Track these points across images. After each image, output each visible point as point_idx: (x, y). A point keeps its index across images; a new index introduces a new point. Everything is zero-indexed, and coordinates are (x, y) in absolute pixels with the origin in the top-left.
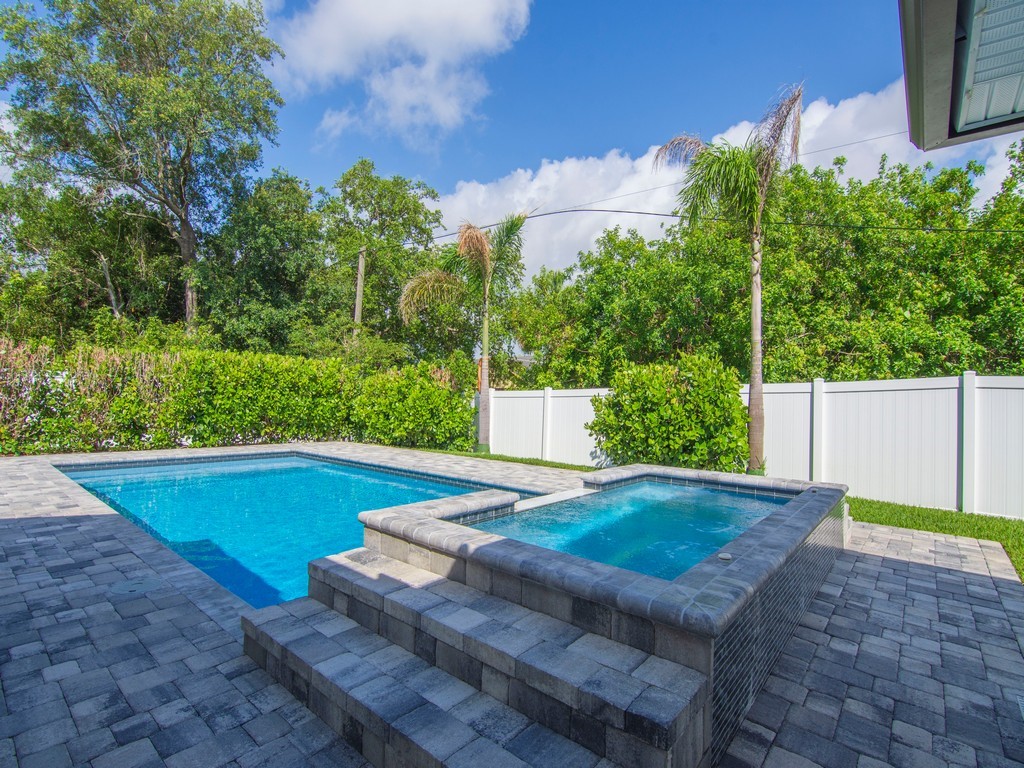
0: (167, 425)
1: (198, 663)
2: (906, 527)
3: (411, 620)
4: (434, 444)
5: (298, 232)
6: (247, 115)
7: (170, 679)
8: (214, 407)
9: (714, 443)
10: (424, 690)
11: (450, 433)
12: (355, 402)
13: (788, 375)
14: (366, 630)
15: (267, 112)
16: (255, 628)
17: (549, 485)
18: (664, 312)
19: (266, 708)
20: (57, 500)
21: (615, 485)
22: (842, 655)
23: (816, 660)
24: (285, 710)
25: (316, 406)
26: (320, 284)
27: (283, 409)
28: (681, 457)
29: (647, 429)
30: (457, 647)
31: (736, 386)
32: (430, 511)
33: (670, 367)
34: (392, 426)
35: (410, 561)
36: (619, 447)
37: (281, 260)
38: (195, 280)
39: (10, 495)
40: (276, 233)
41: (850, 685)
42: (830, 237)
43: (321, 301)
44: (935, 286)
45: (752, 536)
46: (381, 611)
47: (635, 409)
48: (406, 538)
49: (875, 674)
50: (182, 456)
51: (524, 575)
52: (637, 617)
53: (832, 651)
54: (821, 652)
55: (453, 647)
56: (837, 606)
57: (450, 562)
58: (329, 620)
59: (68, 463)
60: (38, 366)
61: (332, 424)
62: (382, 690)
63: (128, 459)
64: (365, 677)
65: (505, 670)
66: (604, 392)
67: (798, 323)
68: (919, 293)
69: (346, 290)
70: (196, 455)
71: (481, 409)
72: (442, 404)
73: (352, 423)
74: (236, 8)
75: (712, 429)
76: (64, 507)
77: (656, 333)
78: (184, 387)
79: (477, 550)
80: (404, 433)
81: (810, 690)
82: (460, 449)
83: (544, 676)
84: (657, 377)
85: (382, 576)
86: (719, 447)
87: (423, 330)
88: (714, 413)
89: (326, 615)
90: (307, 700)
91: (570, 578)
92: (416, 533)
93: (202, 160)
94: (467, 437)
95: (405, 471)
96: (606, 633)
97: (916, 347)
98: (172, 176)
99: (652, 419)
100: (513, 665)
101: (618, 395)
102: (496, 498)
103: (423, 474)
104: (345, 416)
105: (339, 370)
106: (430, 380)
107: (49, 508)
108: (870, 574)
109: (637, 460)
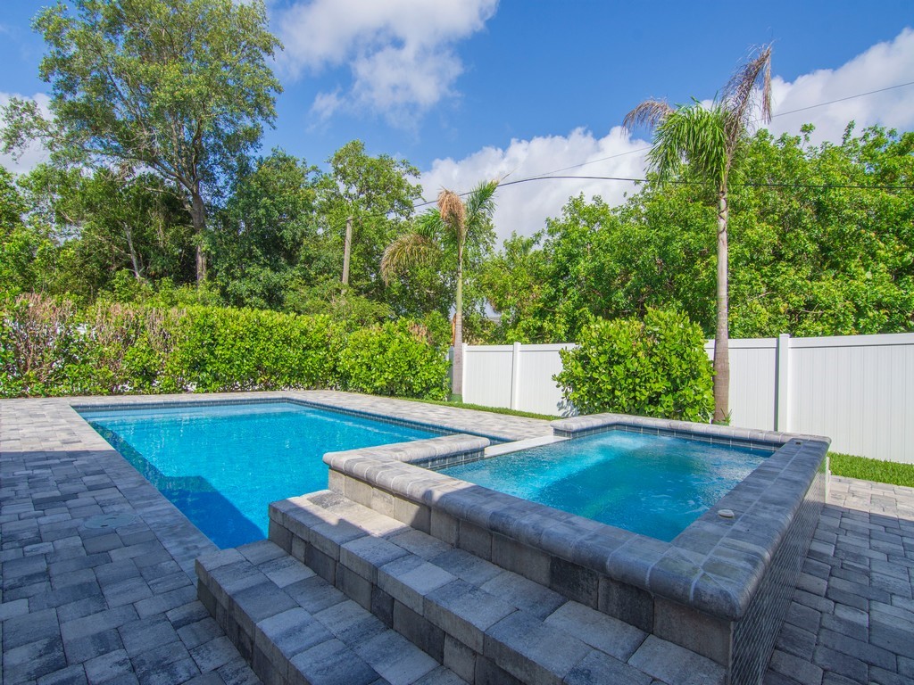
0: (174, 372)
1: (147, 608)
2: (884, 481)
3: (367, 574)
4: (412, 394)
5: (294, 203)
6: (250, 100)
7: (115, 625)
8: (216, 357)
9: (680, 396)
10: (376, 661)
11: (426, 384)
12: (341, 355)
13: (751, 331)
14: (322, 580)
15: (267, 99)
16: (207, 573)
17: (518, 433)
18: (627, 272)
19: (207, 666)
20: (64, 436)
21: (586, 433)
22: (851, 624)
23: (823, 631)
24: (227, 670)
25: (307, 358)
26: (312, 251)
27: (277, 359)
28: (646, 408)
29: (613, 381)
30: (416, 610)
31: (701, 341)
32: (397, 454)
33: (636, 322)
34: (373, 377)
35: (374, 506)
36: (586, 398)
37: (280, 230)
38: (205, 246)
39: (24, 431)
40: (275, 205)
41: (871, 665)
42: (791, 201)
43: (314, 266)
44: (897, 247)
45: (748, 490)
46: (337, 561)
47: (602, 361)
48: (369, 482)
49: (898, 651)
50: (186, 400)
51: (494, 529)
52: (632, 586)
53: (840, 620)
54: (827, 622)
55: (412, 610)
56: (833, 566)
57: (413, 509)
58: (284, 567)
59: (84, 404)
60: (63, 319)
61: (320, 374)
62: (328, 659)
63: (138, 402)
64: (312, 640)
65: (471, 644)
66: (571, 347)
67: (760, 283)
68: (882, 253)
69: (336, 257)
70: (198, 400)
71: (454, 362)
72: (419, 356)
73: (339, 373)
74: (242, 6)
75: (678, 381)
76: (67, 443)
77: (621, 293)
78: (189, 339)
79: (443, 497)
80: (384, 383)
81: (825, 670)
82: (435, 398)
83: (519, 659)
84: (625, 332)
85: (342, 522)
86: (685, 400)
87: (405, 292)
88: (680, 366)
89: (283, 562)
90: (251, 659)
91: (549, 534)
92: (379, 476)
93: (211, 141)
94: (441, 388)
95: (383, 417)
96: (592, 603)
97: (879, 305)
98: (186, 156)
99: (619, 371)
100: (480, 639)
101: (585, 348)
102: (466, 443)
103: (400, 420)
104: (332, 367)
105: (327, 326)
106: (409, 334)
107: (55, 444)
108: (861, 530)
109: (604, 410)
